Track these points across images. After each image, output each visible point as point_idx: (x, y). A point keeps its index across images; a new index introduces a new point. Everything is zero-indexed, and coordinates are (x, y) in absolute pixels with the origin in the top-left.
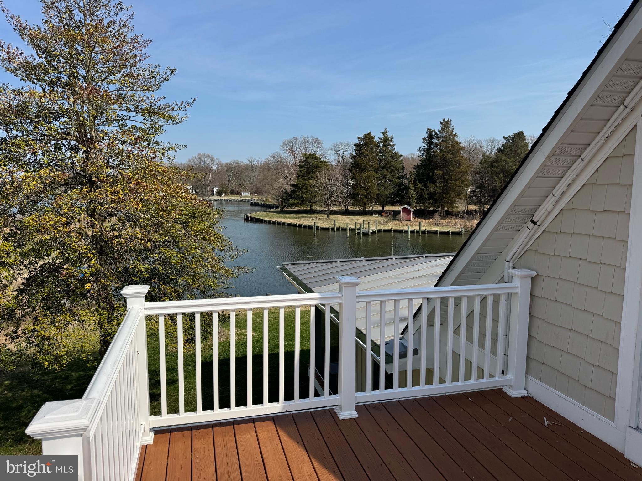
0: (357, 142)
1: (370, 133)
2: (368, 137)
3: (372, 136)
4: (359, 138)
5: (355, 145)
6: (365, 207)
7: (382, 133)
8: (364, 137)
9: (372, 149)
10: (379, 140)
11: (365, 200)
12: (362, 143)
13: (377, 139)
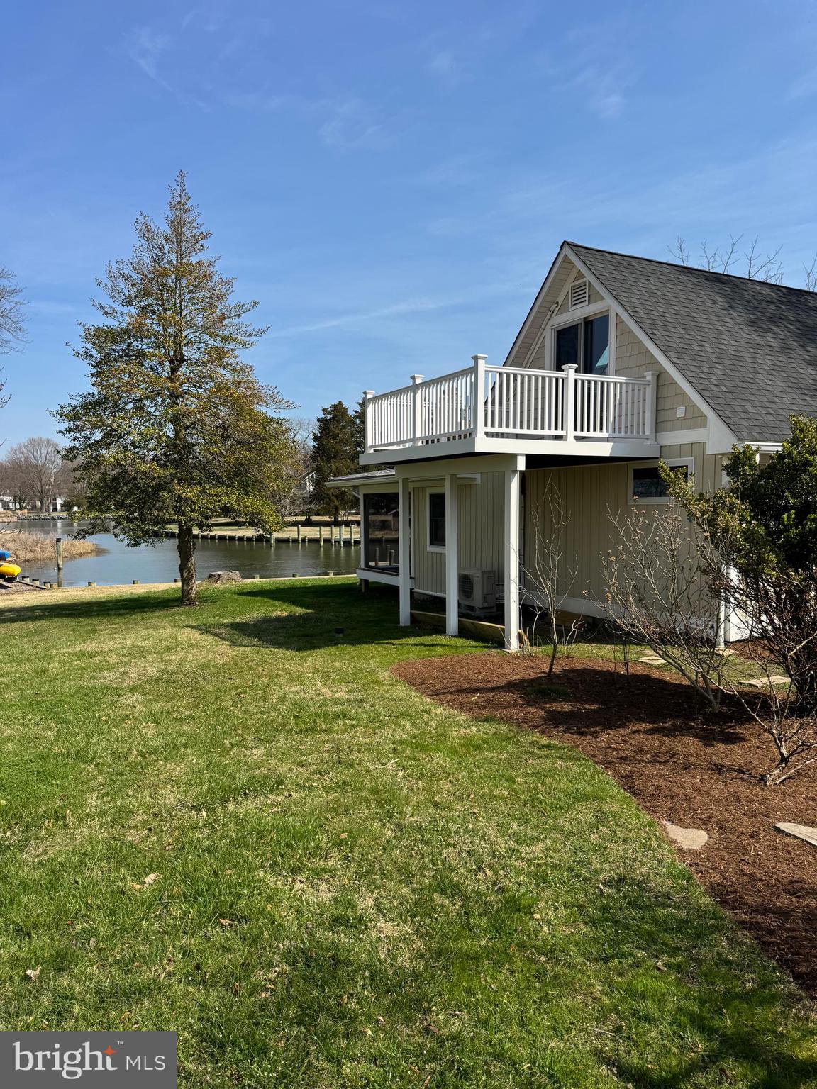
0: (321, 415)
1: (340, 403)
2: (338, 410)
3: (344, 408)
4: (324, 410)
5: (318, 420)
6: (336, 515)
7: (359, 404)
8: (333, 408)
9: (344, 427)
10: (354, 413)
11: (337, 503)
12: (329, 417)
13: (351, 413)
